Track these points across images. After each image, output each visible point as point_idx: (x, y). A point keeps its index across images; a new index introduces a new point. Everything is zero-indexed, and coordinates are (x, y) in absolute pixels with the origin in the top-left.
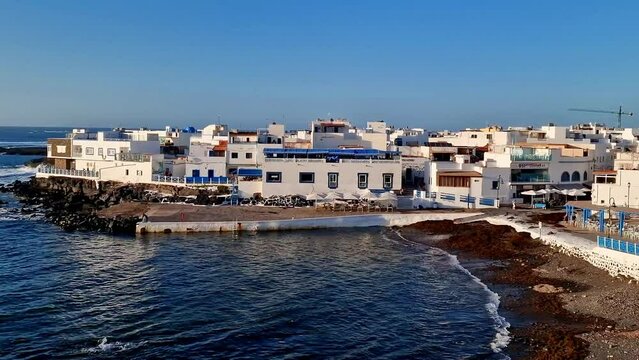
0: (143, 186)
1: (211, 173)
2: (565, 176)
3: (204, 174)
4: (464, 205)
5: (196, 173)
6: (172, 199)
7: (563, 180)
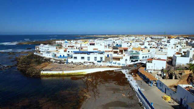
0: (50, 59)
1: (64, 55)
2: (143, 57)
3: (62, 56)
4: (118, 65)
5: (61, 56)
6: (55, 62)
7: (143, 58)
